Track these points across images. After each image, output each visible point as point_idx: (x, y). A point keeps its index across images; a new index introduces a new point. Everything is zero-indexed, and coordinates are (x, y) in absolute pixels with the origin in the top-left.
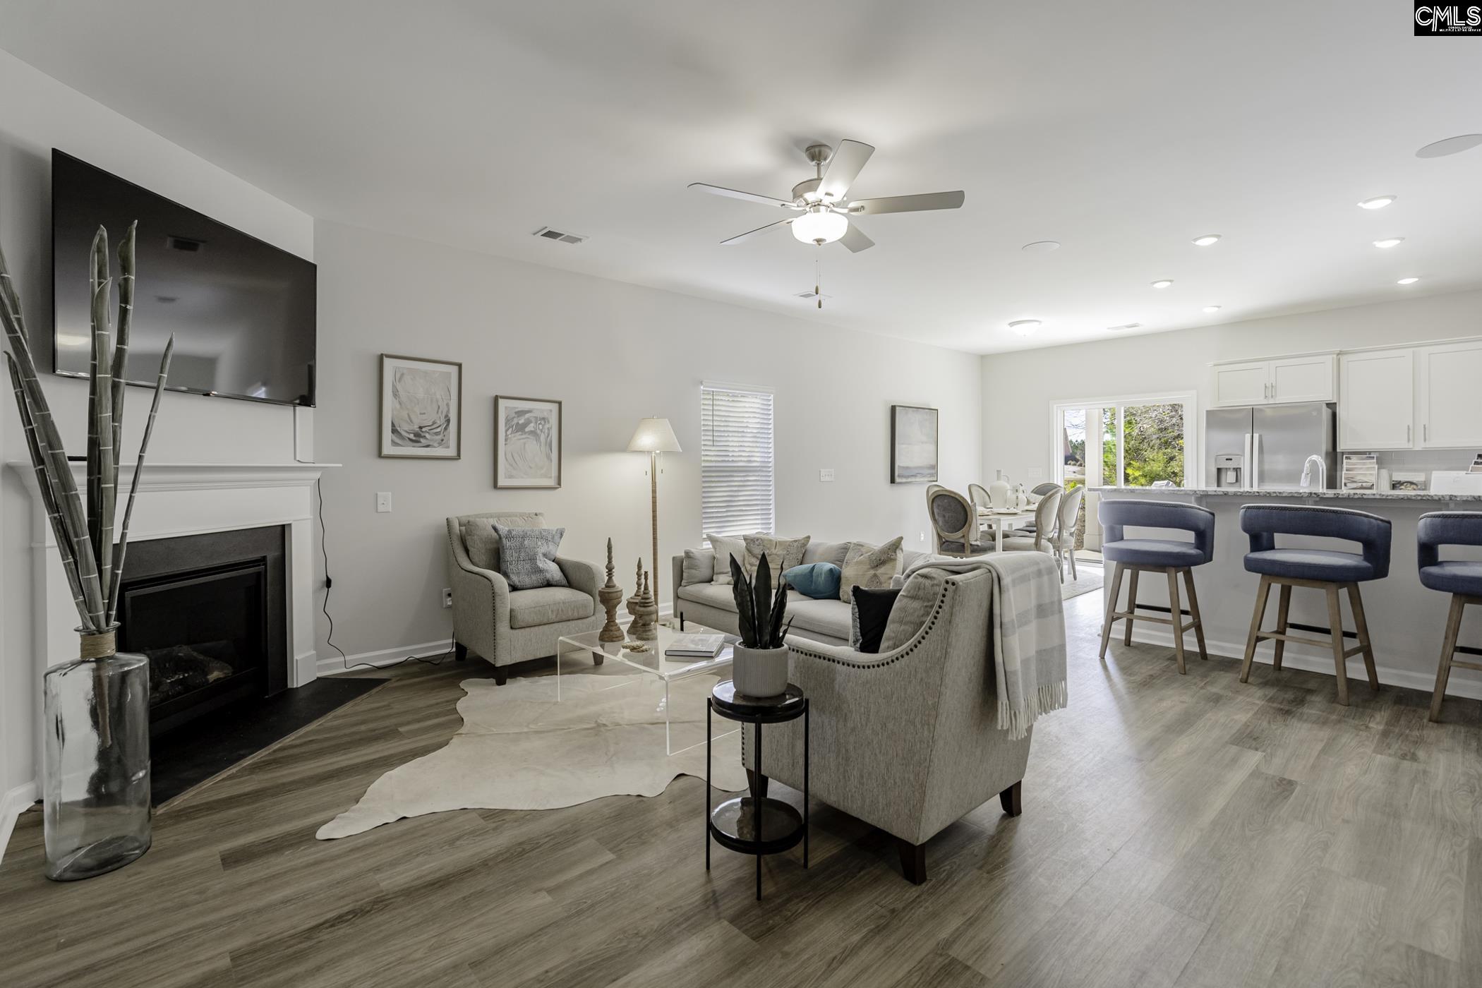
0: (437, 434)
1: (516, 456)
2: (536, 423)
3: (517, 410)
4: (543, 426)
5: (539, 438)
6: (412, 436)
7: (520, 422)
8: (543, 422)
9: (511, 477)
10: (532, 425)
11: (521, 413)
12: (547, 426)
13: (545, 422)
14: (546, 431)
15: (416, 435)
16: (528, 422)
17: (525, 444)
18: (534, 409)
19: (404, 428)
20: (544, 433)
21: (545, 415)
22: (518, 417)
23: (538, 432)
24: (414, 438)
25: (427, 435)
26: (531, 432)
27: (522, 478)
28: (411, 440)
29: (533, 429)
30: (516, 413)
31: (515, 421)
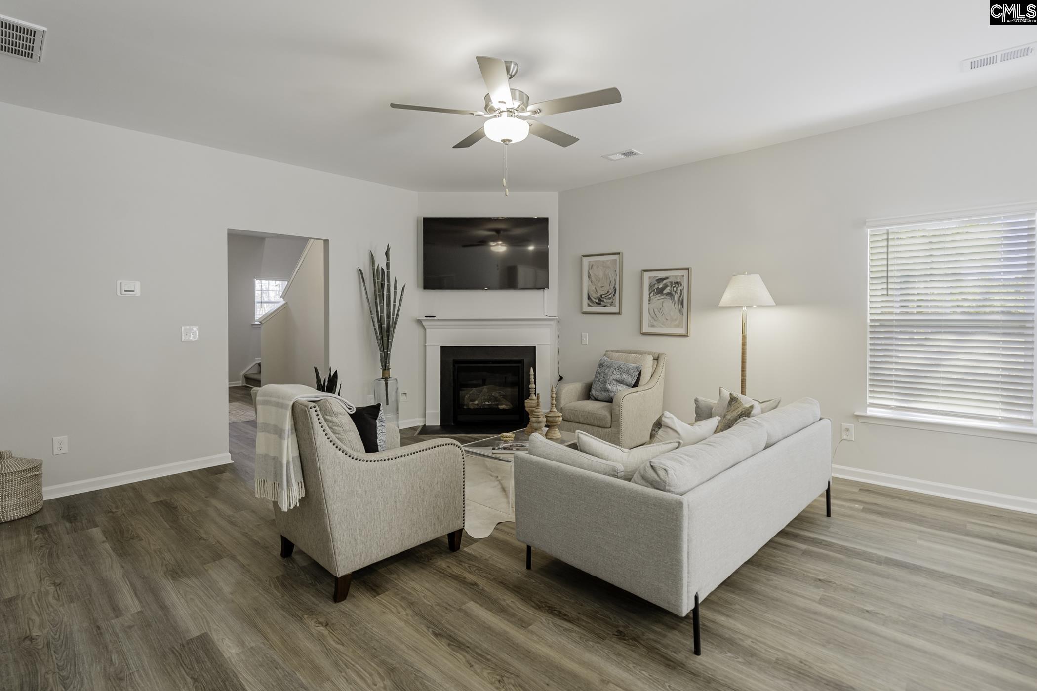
0: (609, 298)
1: (657, 312)
2: (671, 286)
3: (657, 278)
4: (677, 288)
5: (674, 298)
6: (597, 301)
7: (660, 287)
8: (677, 285)
9: (653, 326)
10: (668, 288)
11: (660, 280)
12: (680, 288)
13: (678, 285)
14: (679, 292)
15: (600, 300)
16: (666, 286)
17: (663, 302)
18: (670, 276)
19: (594, 295)
20: (678, 293)
21: (679, 280)
22: (658, 283)
23: (673, 293)
24: (598, 302)
25: (605, 300)
26: (668, 294)
27: (661, 327)
28: (597, 303)
29: (669, 291)
30: (656, 280)
31: (656, 286)
